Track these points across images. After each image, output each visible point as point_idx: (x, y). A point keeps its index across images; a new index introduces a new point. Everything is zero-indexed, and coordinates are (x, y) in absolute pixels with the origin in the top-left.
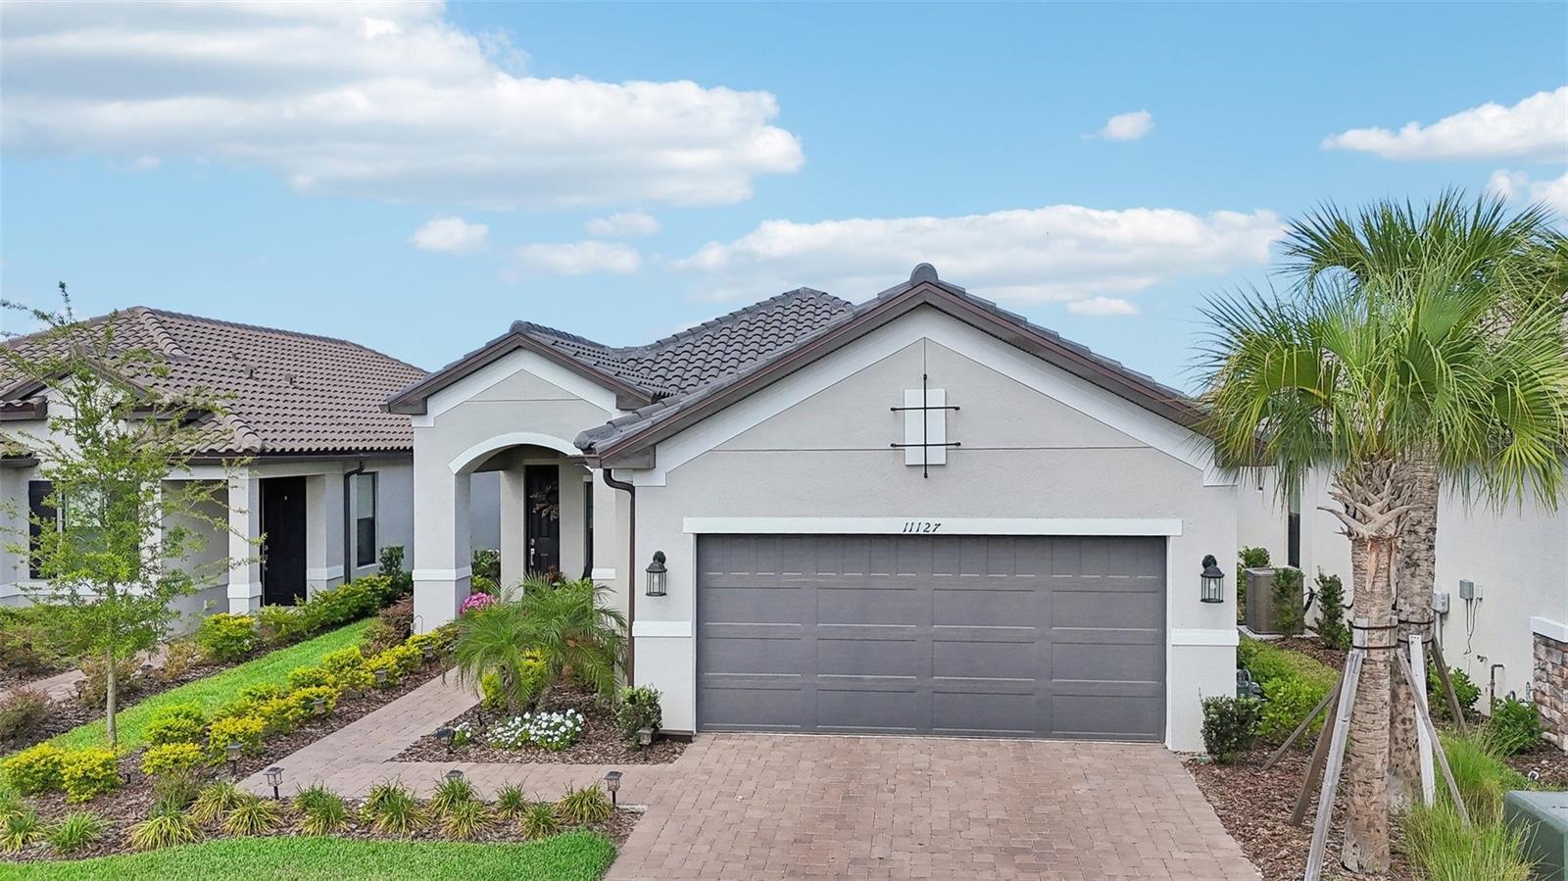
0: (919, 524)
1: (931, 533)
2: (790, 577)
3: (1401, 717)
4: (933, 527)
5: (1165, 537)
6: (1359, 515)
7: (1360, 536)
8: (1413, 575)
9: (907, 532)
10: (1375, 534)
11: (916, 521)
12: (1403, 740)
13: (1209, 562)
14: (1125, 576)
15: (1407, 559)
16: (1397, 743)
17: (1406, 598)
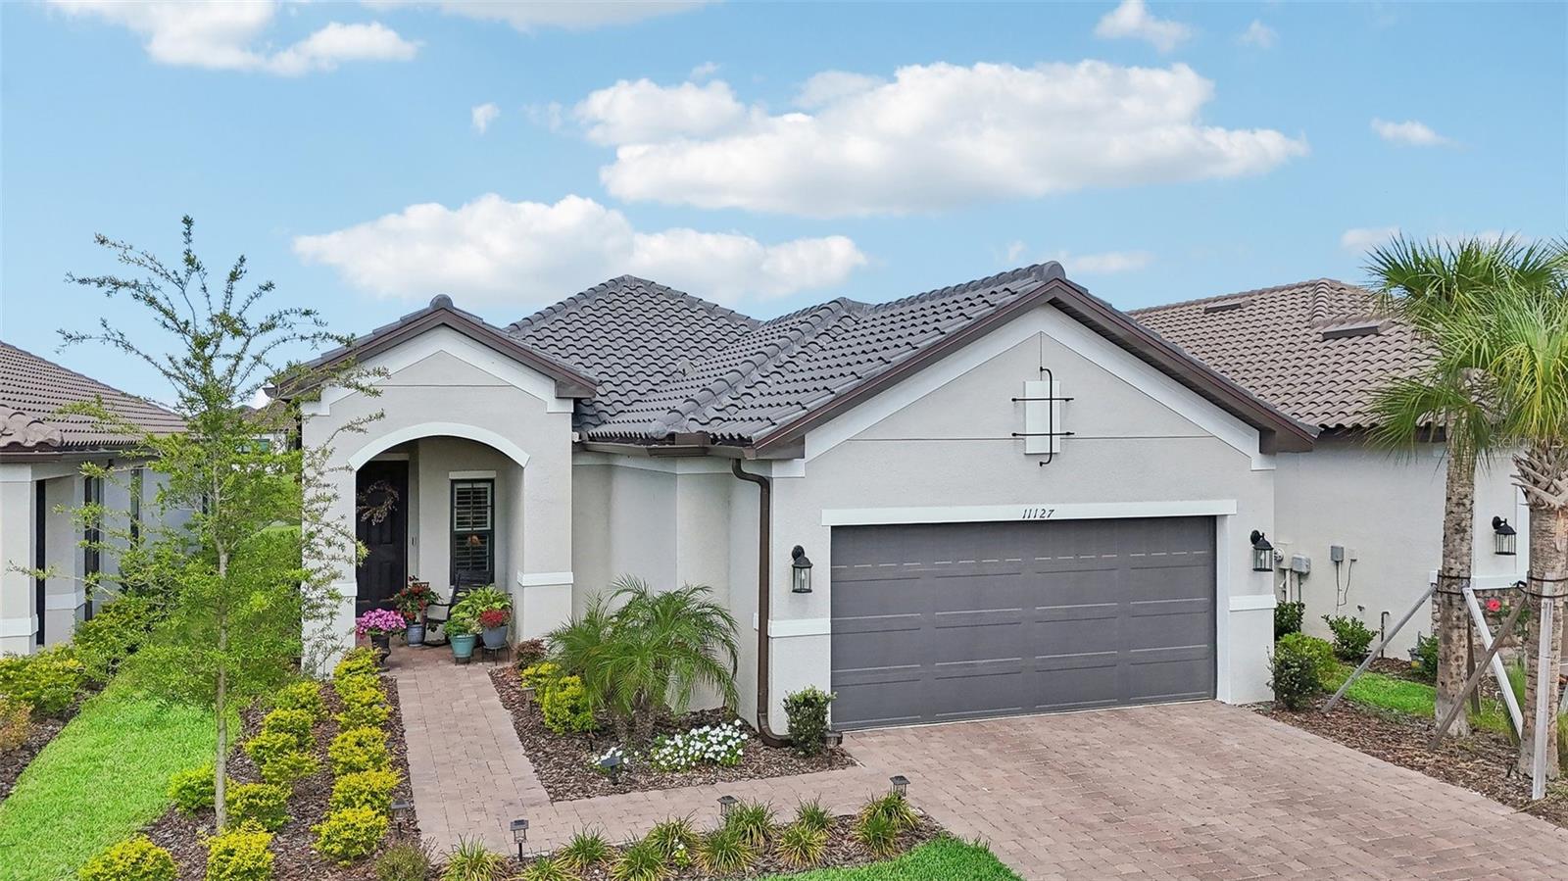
0: (1035, 511)
1: (1046, 519)
2: (913, 566)
3: (1455, 655)
4: (1047, 513)
5: (1215, 517)
6: (1552, 488)
7: (1552, 506)
8: (1462, 539)
9: (1026, 519)
10: (1563, 504)
11: (1034, 507)
12: (1457, 674)
13: (1256, 538)
14: (1184, 551)
15: (1457, 527)
16: (1452, 678)
17: (1456, 558)
